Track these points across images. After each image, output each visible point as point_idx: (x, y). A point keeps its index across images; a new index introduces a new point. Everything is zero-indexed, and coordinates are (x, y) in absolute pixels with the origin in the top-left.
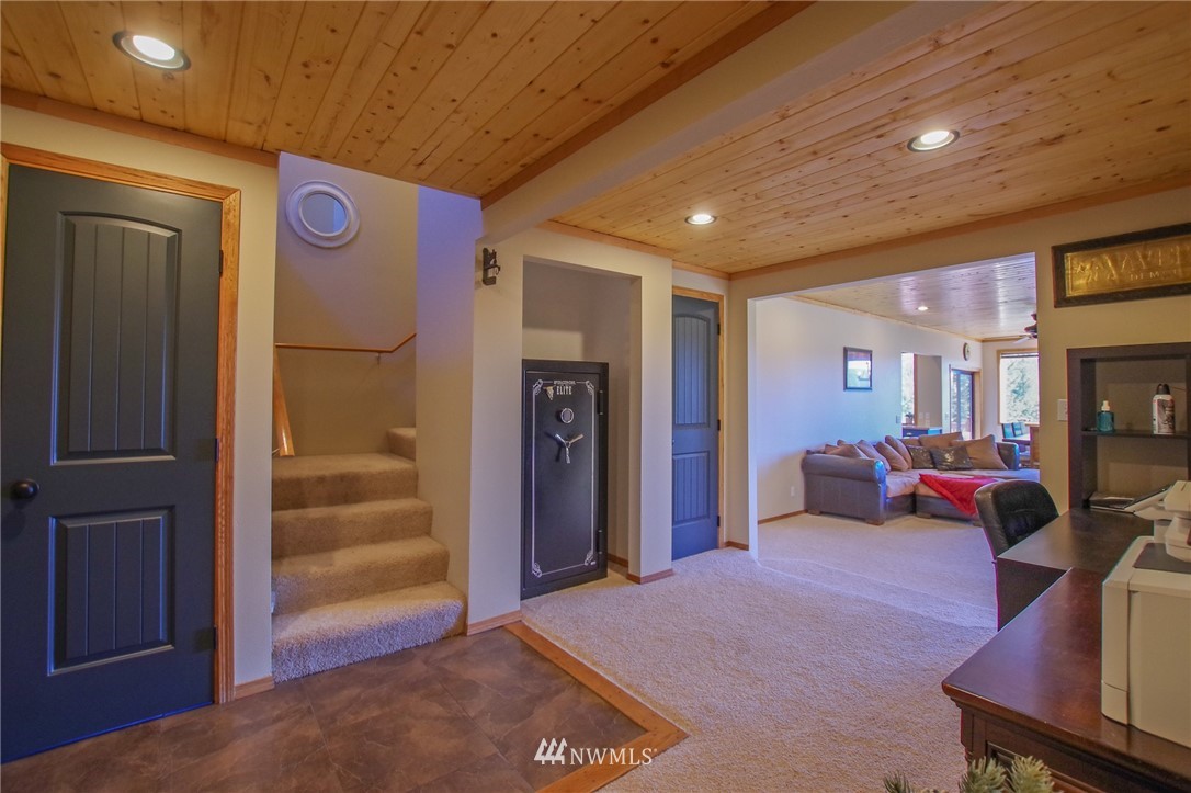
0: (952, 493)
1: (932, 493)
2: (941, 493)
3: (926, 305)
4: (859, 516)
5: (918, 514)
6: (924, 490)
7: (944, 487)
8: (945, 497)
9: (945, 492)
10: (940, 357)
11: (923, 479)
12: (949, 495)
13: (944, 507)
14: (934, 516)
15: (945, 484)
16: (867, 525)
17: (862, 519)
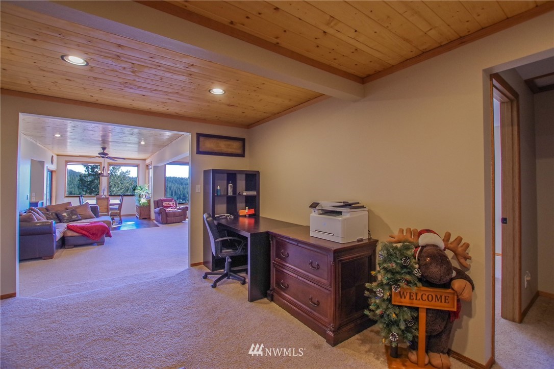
0: (87, 232)
1: (76, 234)
2: (81, 233)
3: (59, 134)
4: (37, 256)
5: (66, 247)
6: (70, 233)
7: (83, 230)
8: (84, 235)
9: (84, 232)
10: (44, 162)
11: (69, 228)
12: (86, 233)
13: (83, 240)
14: (76, 246)
15: (83, 228)
16: (43, 261)
17: (40, 258)
